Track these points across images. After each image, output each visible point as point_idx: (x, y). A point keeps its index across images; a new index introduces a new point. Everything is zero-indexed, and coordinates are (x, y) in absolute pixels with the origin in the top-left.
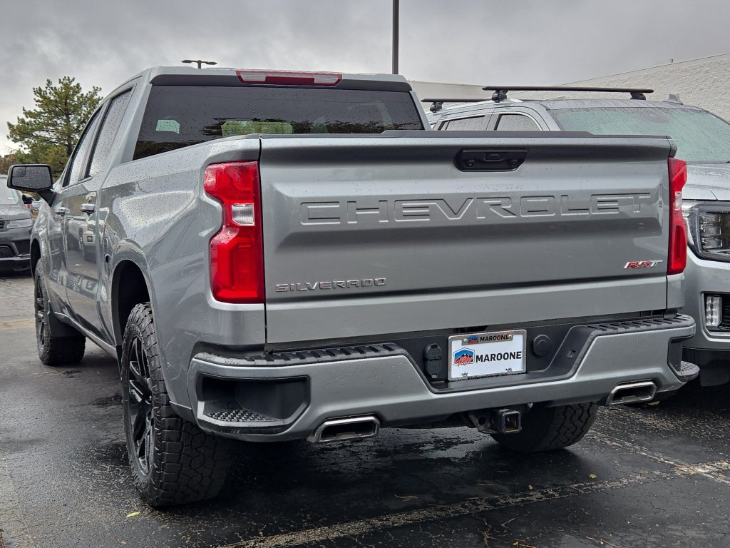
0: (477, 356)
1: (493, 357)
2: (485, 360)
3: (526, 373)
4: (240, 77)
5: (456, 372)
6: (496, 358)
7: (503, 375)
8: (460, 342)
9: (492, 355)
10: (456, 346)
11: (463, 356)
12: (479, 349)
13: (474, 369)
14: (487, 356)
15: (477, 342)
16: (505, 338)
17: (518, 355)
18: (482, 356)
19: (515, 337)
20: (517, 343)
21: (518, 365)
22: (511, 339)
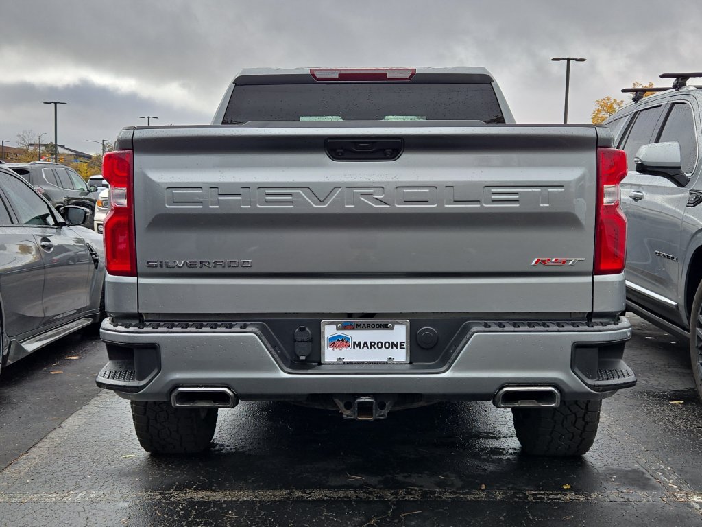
0: (355, 343)
1: (373, 345)
2: (364, 346)
3: (410, 363)
4: (313, 75)
5: (330, 355)
6: (376, 346)
7: (383, 363)
8: (334, 326)
9: (371, 343)
10: (329, 331)
11: (339, 340)
12: (356, 335)
13: (351, 355)
14: (365, 343)
15: (353, 329)
16: (384, 327)
17: (401, 345)
18: (360, 343)
19: (396, 326)
20: (400, 333)
21: (401, 355)
22: (392, 329)
